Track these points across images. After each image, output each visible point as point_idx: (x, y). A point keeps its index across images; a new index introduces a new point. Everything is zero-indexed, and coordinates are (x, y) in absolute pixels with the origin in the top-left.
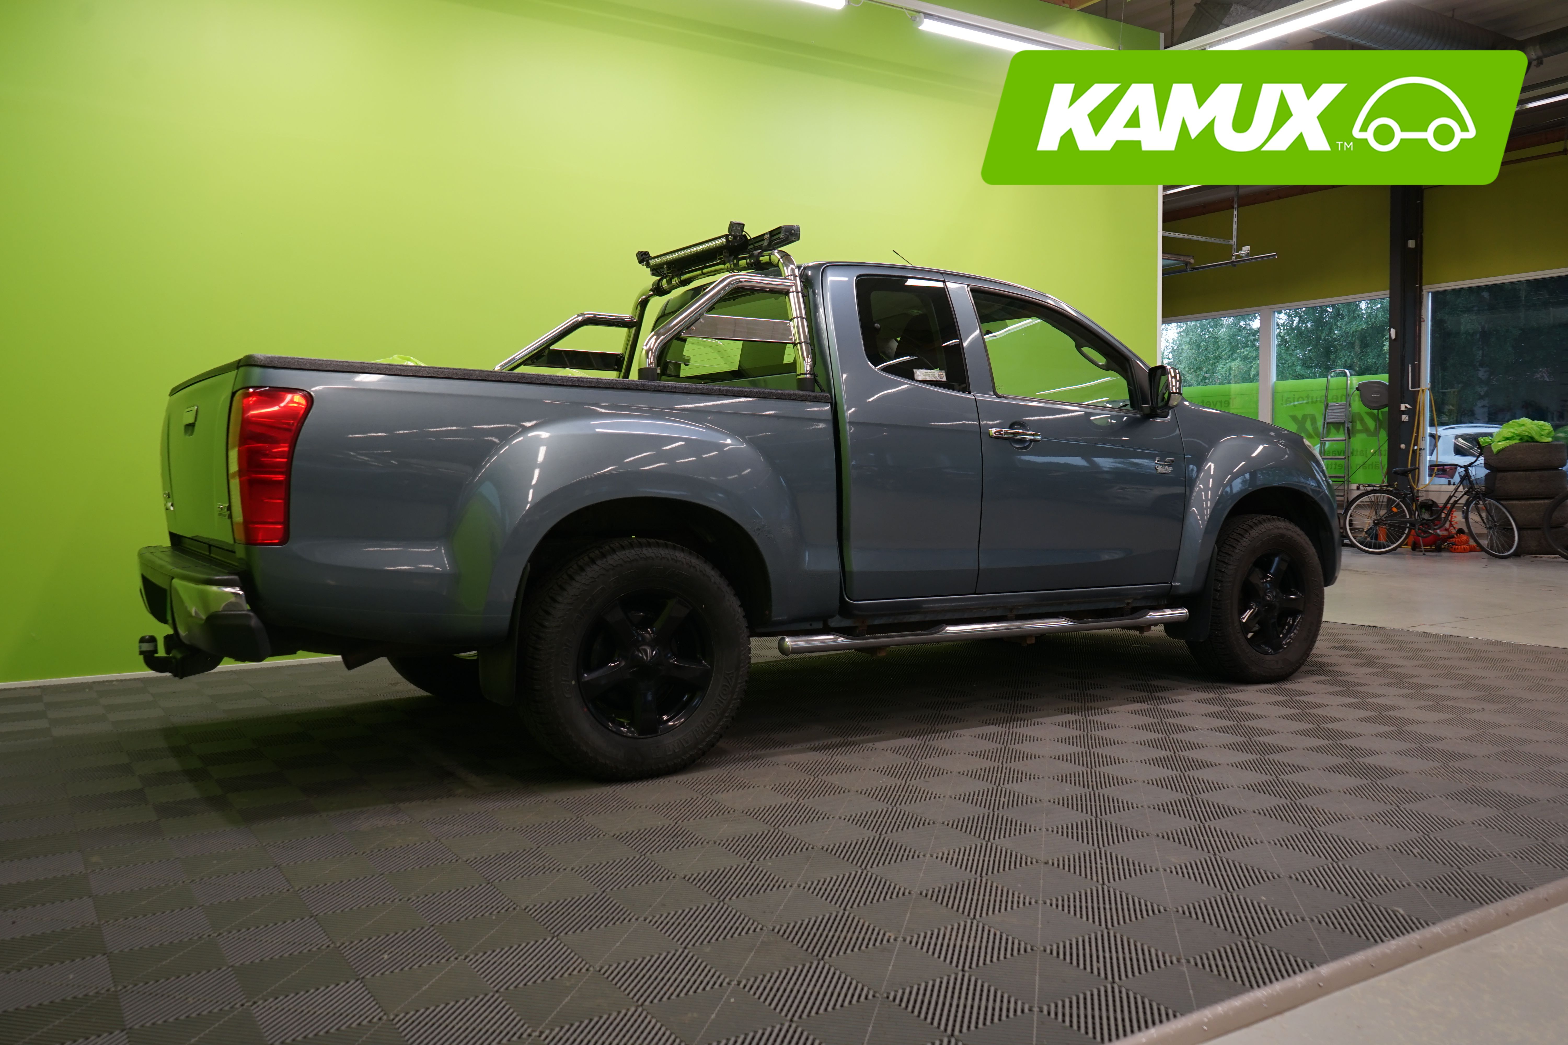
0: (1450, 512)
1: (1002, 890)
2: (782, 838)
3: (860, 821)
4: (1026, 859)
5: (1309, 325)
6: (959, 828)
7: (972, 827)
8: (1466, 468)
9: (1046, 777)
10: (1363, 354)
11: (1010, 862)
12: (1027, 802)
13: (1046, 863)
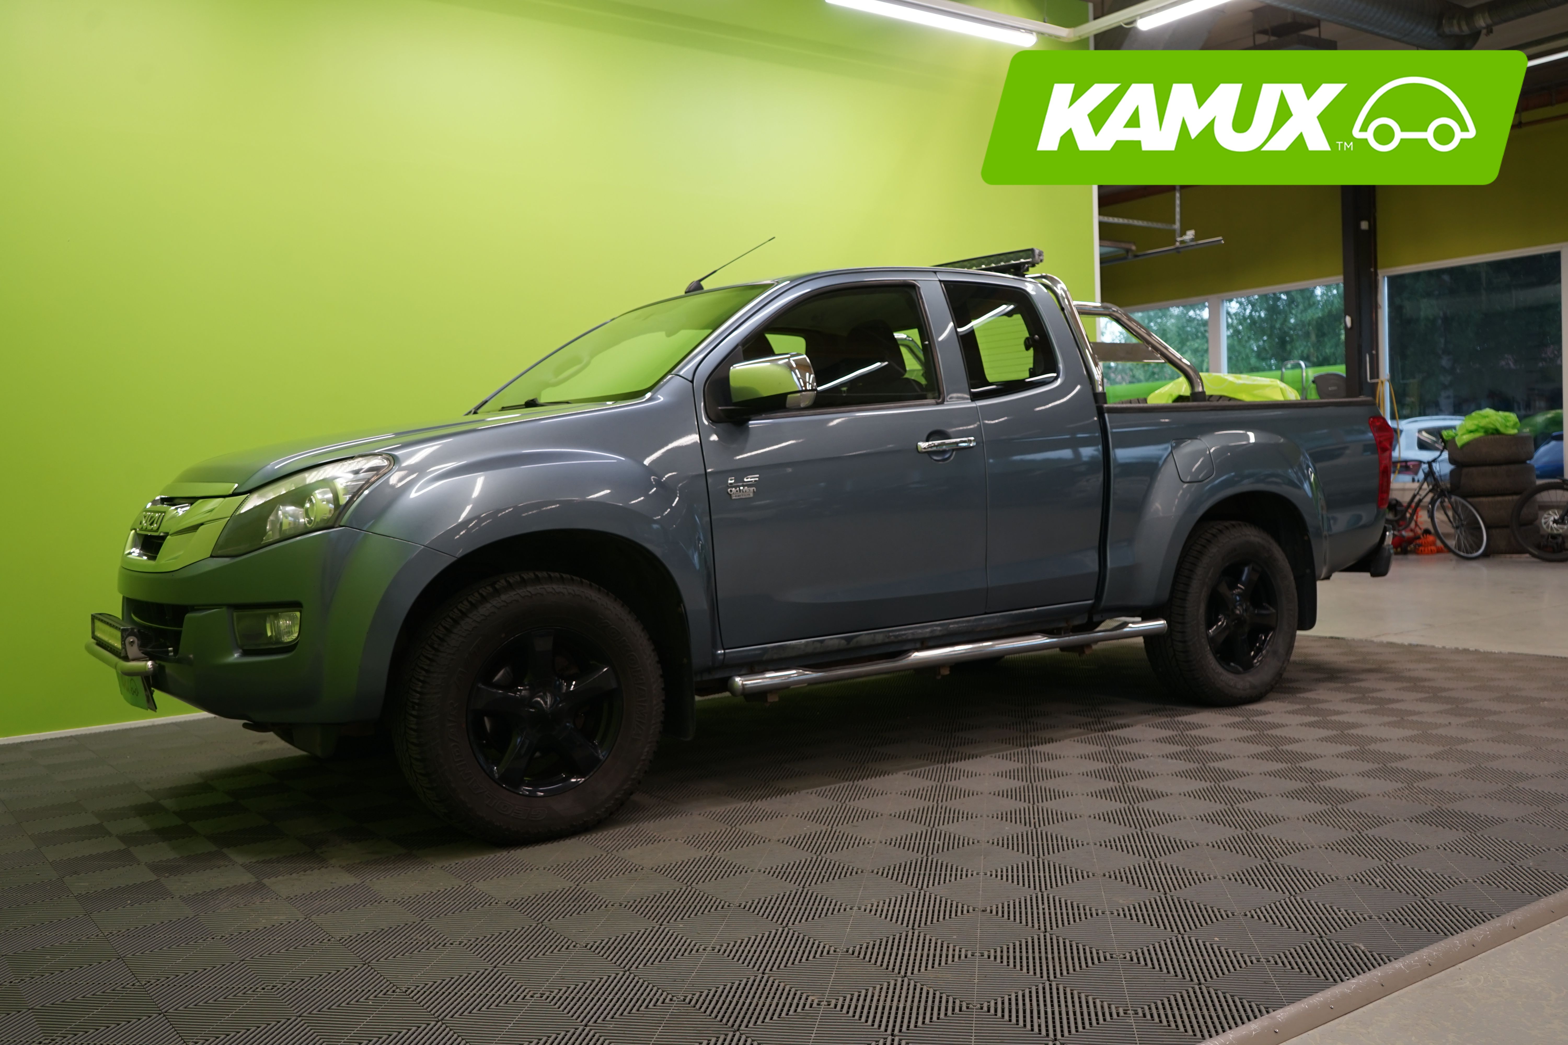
0: (1415, 511)
1: (936, 943)
2: (695, 896)
3: (782, 873)
4: (963, 907)
5: (1263, 314)
6: (890, 876)
7: (904, 874)
8: (1430, 464)
9: (985, 816)
10: (1319, 344)
11: (945, 912)
12: (963, 843)
13: (983, 911)
